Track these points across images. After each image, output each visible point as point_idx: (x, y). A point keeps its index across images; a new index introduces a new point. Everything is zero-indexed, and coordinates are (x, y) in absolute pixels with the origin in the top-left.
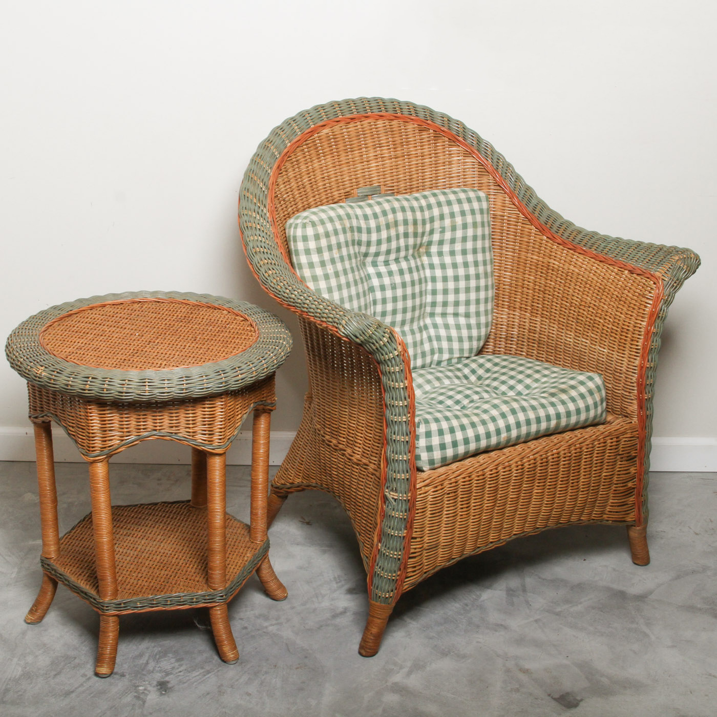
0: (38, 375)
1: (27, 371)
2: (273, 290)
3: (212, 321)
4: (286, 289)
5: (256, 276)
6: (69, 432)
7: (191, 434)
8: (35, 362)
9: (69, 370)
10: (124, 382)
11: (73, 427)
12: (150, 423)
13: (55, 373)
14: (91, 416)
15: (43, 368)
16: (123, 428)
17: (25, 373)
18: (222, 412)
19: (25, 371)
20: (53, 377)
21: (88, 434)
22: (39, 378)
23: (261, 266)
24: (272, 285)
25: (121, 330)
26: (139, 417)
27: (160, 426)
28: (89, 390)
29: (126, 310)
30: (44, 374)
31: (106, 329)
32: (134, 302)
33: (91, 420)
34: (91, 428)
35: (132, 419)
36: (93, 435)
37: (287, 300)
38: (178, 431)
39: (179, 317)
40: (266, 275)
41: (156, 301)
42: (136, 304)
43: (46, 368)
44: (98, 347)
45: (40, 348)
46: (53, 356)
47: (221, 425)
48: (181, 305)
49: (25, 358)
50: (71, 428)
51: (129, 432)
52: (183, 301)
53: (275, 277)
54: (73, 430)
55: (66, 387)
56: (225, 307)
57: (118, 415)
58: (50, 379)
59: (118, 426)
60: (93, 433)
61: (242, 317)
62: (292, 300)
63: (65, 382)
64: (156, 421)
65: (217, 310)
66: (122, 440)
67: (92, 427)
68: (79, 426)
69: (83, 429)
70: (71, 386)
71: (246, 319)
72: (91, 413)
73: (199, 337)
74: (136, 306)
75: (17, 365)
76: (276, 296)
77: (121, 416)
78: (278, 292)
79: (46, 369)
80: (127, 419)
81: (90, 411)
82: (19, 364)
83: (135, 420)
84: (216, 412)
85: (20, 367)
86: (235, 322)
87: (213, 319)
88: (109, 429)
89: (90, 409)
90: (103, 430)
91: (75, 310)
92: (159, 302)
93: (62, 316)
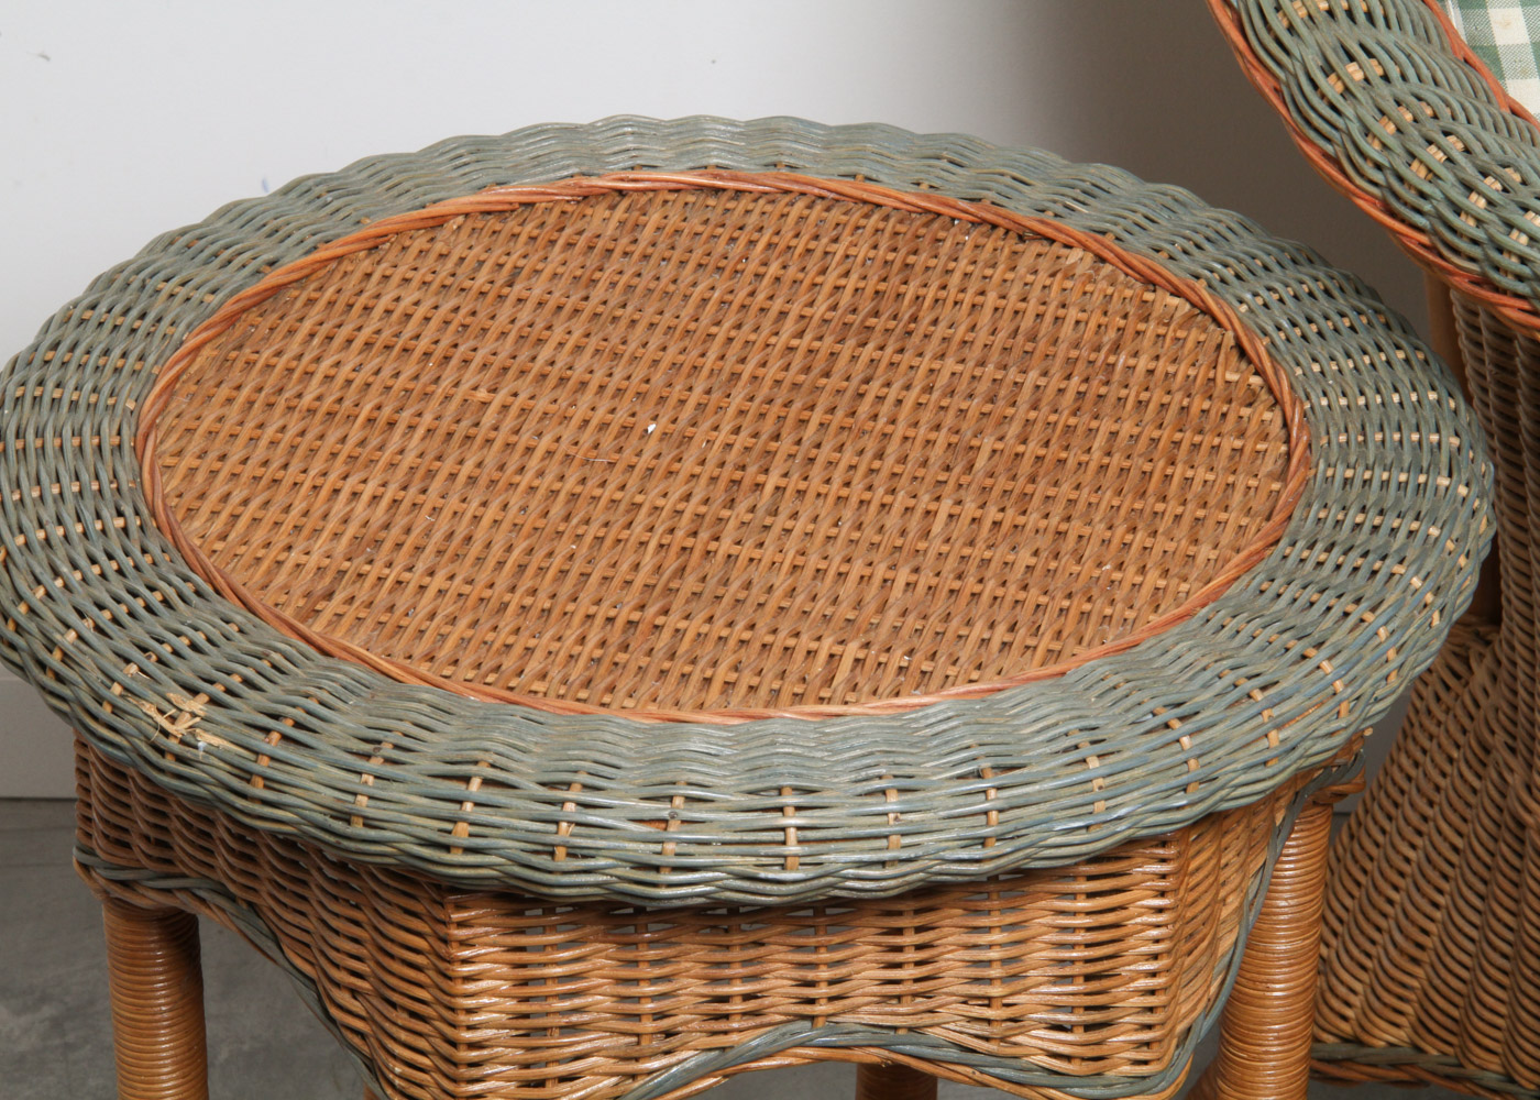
0: (173, 744)
1: (105, 711)
2: (1378, 177)
3: (1027, 322)
4: (1469, 188)
5: (1259, 77)
6: (334, 1011)
7: (996, 1030)
8: (151, 665)
9: (348, 722)
10: (662, 809)
11: (355, 993)
12: (779, 983)
13: (272, 744)
14: (466, 961)
15: (198, 705)
16: (637, 1017)
17: (95, 718)
18: (1160, 910)
19: (92, 705)
20: (263, 765)
21: (446, 1049)
22: (180, 759)
23: (1291, 29)
24: (1373, 149)
25: (564, 395)
26: (719, 956)
27: (831, 999)
28: (468, 850)
29: (556, 254)
30: (205, 740)
31: (482, 394)
32: (586, 198)
33: (468, 979)
34: (463, 1018)
35: (684, 965)
36: (474, 1054)
37: (1476, 251)
38: (927, 1019)
39: (845, 299)
40: (1331, 87)
41: (700, 188)
42: (601, 211)
43: (214, 701)
44: (461, 531)
45: (155, 548)
46: (240, 616)
47: (1153, 974)
48: (836, 215)
49: (86, 626)
50: (344, 998)
51: (669, 1034)
52: (847, 187)
53: (1389, 106)
54: (356, 1006)
55: (339, 826)
56: (1073, 225)
57: (611, 949)
58: (247, 775)
59: (608, 1003)
60: (473, 1046)
61: (1177, 293)
62: (1512, 263)
63: (328, 796)
64: (810, 975)
65: (1036, 247)
66: (634, 1076)
67: (470, 1011)
68: (396, 998)
69: (414, 1015)
70: (369, 823)
71: (1206, 311)
72: (465, 944)
73: (988, 443)
74: (603, 221)
75: (43, 666)
76: (1393, 214)
77: (630, 955)
78: (1411, 197)
79: (217, 714)
80: (657, 972)
81: (462, 933)
82: (54, 660)
83: (698, 969)
84: (1132, 910)
85: (59, 678)
86: (1151, 328)
87: (1032, 307)
88: (564, 1021)
89: (461, 924)
90: (528, 1028)
91: (294, 261)
92: (717, 191)
93: (228, 308)
